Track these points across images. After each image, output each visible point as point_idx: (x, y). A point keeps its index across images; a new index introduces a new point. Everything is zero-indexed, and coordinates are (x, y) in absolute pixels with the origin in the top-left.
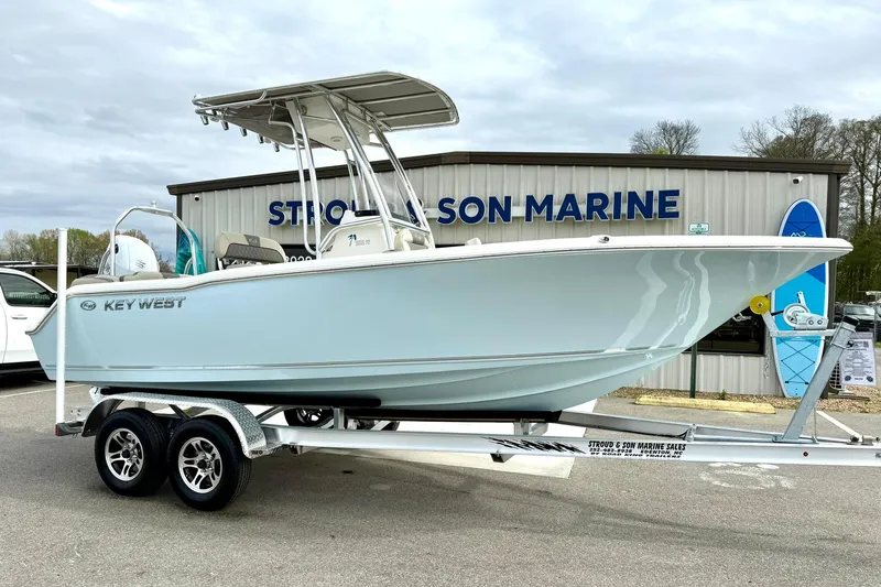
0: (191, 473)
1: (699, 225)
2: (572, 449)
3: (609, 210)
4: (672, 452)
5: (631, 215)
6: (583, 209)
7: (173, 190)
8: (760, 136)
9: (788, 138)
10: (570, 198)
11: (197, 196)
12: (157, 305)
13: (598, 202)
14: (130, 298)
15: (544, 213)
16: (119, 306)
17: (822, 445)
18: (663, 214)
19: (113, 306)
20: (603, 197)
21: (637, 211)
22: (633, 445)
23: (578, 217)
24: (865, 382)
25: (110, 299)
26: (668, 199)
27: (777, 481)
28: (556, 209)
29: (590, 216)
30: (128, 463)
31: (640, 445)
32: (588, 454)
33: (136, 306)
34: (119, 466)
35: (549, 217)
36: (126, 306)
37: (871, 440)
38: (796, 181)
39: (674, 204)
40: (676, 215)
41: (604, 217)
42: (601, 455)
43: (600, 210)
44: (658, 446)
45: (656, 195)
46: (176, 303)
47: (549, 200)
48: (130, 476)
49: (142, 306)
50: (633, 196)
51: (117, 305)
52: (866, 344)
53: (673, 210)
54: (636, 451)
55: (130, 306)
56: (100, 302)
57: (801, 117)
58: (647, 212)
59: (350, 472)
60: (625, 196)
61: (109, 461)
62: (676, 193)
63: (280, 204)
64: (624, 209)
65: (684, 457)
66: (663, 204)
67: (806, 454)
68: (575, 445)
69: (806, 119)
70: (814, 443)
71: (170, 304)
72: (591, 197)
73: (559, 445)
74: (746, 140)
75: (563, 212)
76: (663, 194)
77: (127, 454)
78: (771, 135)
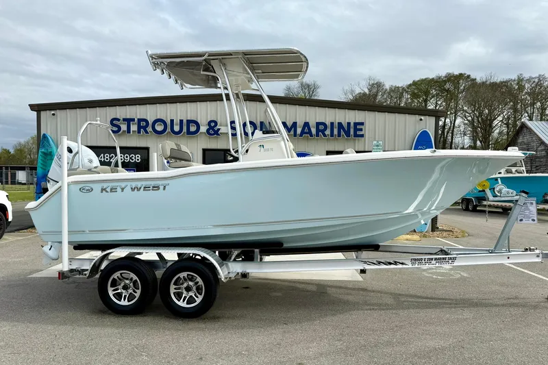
0: (179, 296)
1: (378, 142)
2: (402, 264)
3: (328, 132)
4: (450, 261)
5: (339, 135)
6: (314, 131)
7: (33, 107)
8: (352, 92)
9: (365, 94)
10: (306, 124)
11: (53, 112)
12: (146, 188)
13: (321, 127)
14: (123, 185)
15: (292, 132)
16: (113, 190)
17: (513, 253)
18: (356, 135)
19: (108, 190)
20: (324, 124)
21: (342, 133)
22: (432, 259)
23: (311, 135)
24: (531, 222)
25: (105, 185)
26: (358, 127)
27: (460, 274)
28: (299, 130)
29: (317, 135)
30: (124, 293)
31: (436, 259)
32: (410, 266)
33: (128, 189)
34: (119, 296)
35: (295, 135)
36: (119, 190)
37: (534, 249)
38: (421, 120)
39: (361, 130)
40: (362, 136)
41: (325, 135)
42: (416, 266)
43: (323, 131)
44: (444, 258)
45: (352, 125)
46: (162, 187)
47: (295, 124)
48: (129, 301)
49: (133, 189)
50: (340, 124)
51: (111, 189)
52: (532, 203)
53: (361, 133)
54: (434, 262)
55: (123, 189)
56: (97, 187)
57: (372, 82)
58: (348, 134)
59: (247, 288)
60: (336, 125)
61: (111, 293)
62: (362, 124)
63: (118, 120)
64: (336, 132)
65: (455, 264)
66: (356, 130)
67: (508, 258)
68: (403, 261)
69: (373, 84)
70: (509, 252)
71: (156, 188)
72: (318, 124)
73: (395, 262)
74: (346, 94)
75: (303, 133)
76: (356, 124)
77: (125, 287)
78: (358, 91)
